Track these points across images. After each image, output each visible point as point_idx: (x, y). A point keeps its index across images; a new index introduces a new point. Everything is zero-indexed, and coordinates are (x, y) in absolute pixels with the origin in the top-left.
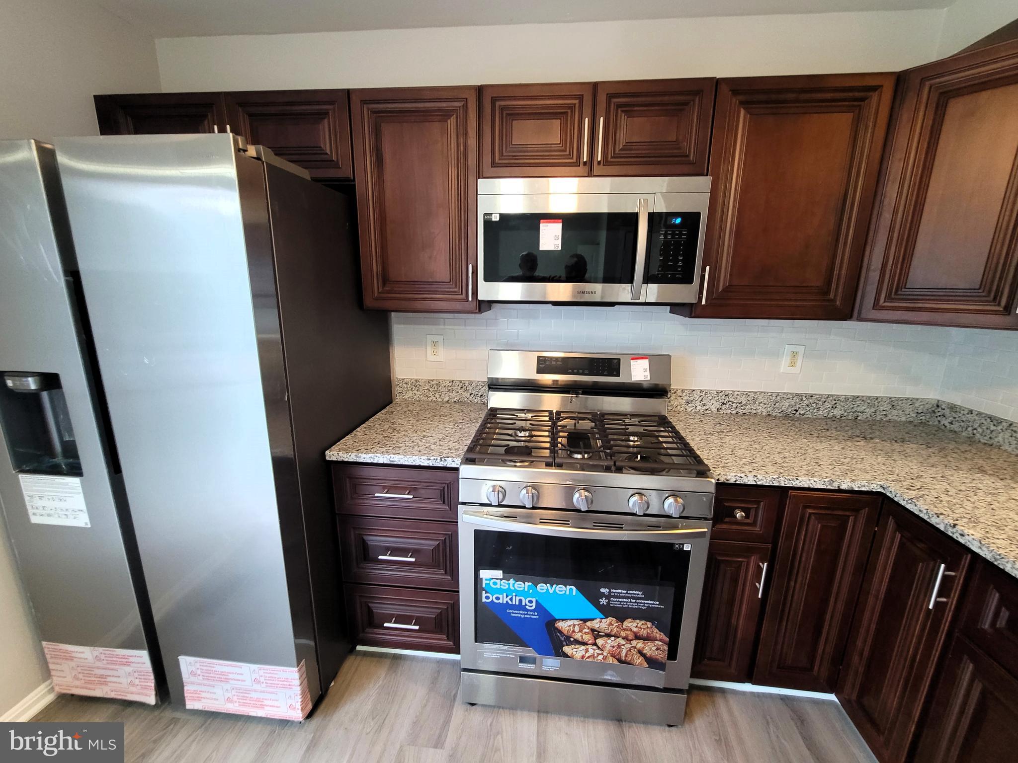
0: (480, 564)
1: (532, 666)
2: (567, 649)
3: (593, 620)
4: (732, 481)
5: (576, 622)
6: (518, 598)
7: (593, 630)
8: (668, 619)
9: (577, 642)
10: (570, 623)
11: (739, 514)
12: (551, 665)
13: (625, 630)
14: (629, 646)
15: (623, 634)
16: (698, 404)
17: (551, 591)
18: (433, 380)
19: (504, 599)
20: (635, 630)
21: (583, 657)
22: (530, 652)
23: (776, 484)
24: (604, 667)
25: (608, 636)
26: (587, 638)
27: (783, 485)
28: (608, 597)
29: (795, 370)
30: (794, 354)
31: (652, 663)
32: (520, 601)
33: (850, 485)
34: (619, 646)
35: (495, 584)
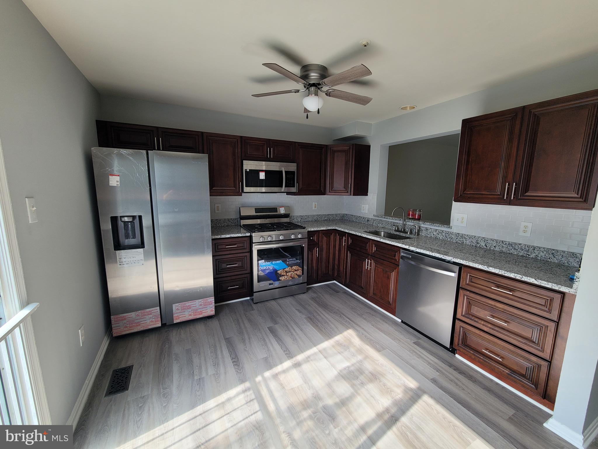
0: (259, 259)
1: (272, 286)
2: (280, 278)
3: (285, 268)
4: (310, 230)
5: (282, 270)
7: (286, 271)
8: (301, 264)
9: (283, 276)
10: (281, 270)
11: (311, 238)
12: (277, 284)
13: (293, 269)
14: (294, 273)
15: (292, 271)
16: (296, 219)
17: (276, 263)
18: (218, 219)
19: (265, 268)
20: (295, 269)
21: (284, 279)
22: (271, 282)
23: (317, 230)
24: (289, 281)
25: (289, 272)
26: (285, 274)
27: (319, 230)
28: (288, 262)
29: (316, 209)
30: (315, 205)
31: (299, 276)
32: (269, 267)
33: (330, 228)
34: (292, 274)
35: (262, 264)
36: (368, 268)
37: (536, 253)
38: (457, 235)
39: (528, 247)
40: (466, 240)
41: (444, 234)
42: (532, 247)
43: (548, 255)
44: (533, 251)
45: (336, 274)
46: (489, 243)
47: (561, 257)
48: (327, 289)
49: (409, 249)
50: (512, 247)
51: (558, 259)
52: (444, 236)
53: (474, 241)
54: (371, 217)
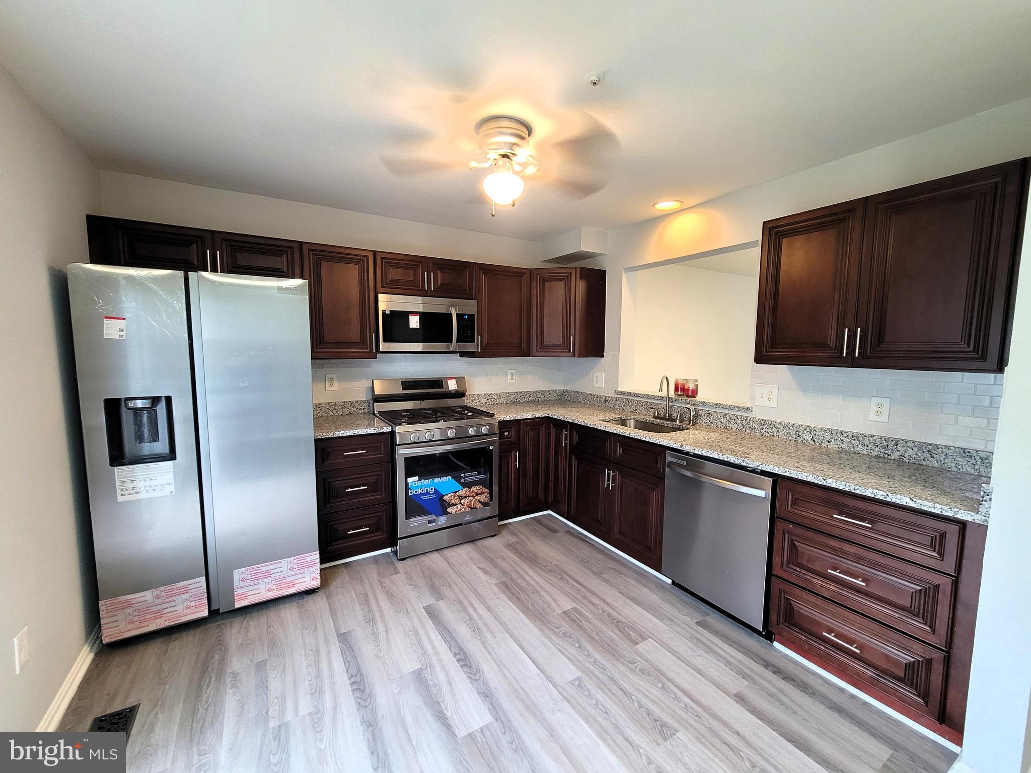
0: (408, 474)
1: (434, 524)
2: (449, 510)
3: (459, 491)
4: (502, 420)
5: (452, 494)
6: (426, 489)
7: (459, 496)
8: (488, 483)
9: (453, 505)
10: (450, 495)
11: (506, 434)
12: (442, 521)
13: (472, 492)
14: (474, 500)
15: (471, 495)
16: (477, 401)
17: (441, 481)
18: (331, 403)
19: (419, 491)
20: (476, 491)
21: (456, 511)
22: (432, 517)
23: (517, 419)
24: (464, 514)
25: (466, 497)
26: (457, 501)
27: (519, 419)
28: (464, 478)
29: (514, 381)
30: (512, 374)
31: (484, 505)
32: (427, 490)
33: (539, 416)
34: (470, 501)
35: (415, 484)
36: (608, 485)
37: (901, 452)
38: (763, 422)
39: (885, 440)
40: (778, 431)
41: (739, 421)
42: (892, 441)
43: (921, 453)
44: (895, 447)
45: (551, 498)
46: (818, 435)
47: (943, 456)
48: (536, 527)
49: (681, 449)
50: (859, 440)
51: (938, 460)
52: (740, 425)
53: (793, 433)
54: (611, 394)
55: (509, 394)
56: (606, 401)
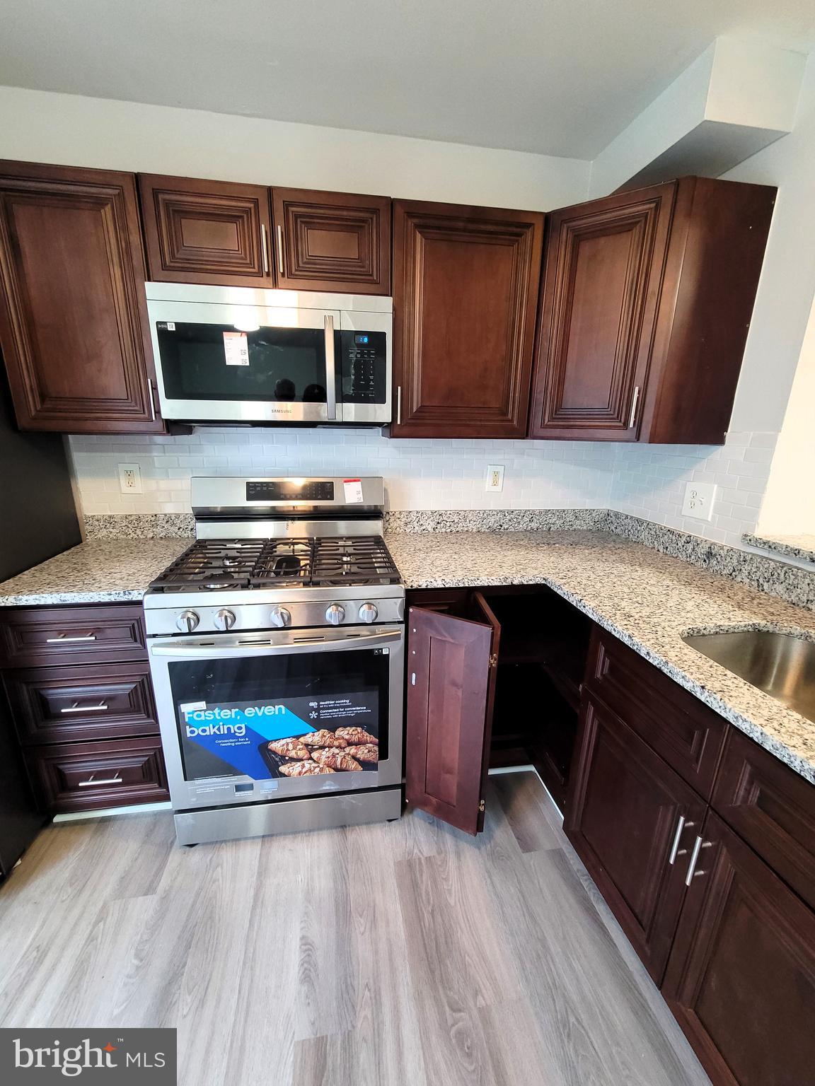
0: (180, 696)
1: (249, 794)
2: (283, 769)
3: (305, 735)
5: (289, 740)
7: (307, 745)
8: (375, 722)
9: (292, 760)
10: (283, 742)
12: (266, 788)
14: (342, 754)
15: (336, 743)
17: (260, 714)
18: (131, 516)
20: (347, 737)
21: (300, 773)
22: (246, 779)
24: (322, 779)
25: (322, 747)
26: (302, 754)
27: (467, 585)
28: (317, 710)
29: (498, 488)
30: (496, 474)
31: (367, 765)
33: (520, 580)
34: (334, 756)
35: (199, 716)
36: (683, 861)
54: (727, 538)
55: (485, 514)
56: (710, 555)
